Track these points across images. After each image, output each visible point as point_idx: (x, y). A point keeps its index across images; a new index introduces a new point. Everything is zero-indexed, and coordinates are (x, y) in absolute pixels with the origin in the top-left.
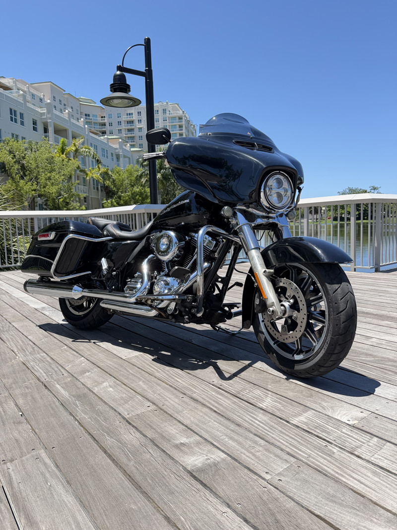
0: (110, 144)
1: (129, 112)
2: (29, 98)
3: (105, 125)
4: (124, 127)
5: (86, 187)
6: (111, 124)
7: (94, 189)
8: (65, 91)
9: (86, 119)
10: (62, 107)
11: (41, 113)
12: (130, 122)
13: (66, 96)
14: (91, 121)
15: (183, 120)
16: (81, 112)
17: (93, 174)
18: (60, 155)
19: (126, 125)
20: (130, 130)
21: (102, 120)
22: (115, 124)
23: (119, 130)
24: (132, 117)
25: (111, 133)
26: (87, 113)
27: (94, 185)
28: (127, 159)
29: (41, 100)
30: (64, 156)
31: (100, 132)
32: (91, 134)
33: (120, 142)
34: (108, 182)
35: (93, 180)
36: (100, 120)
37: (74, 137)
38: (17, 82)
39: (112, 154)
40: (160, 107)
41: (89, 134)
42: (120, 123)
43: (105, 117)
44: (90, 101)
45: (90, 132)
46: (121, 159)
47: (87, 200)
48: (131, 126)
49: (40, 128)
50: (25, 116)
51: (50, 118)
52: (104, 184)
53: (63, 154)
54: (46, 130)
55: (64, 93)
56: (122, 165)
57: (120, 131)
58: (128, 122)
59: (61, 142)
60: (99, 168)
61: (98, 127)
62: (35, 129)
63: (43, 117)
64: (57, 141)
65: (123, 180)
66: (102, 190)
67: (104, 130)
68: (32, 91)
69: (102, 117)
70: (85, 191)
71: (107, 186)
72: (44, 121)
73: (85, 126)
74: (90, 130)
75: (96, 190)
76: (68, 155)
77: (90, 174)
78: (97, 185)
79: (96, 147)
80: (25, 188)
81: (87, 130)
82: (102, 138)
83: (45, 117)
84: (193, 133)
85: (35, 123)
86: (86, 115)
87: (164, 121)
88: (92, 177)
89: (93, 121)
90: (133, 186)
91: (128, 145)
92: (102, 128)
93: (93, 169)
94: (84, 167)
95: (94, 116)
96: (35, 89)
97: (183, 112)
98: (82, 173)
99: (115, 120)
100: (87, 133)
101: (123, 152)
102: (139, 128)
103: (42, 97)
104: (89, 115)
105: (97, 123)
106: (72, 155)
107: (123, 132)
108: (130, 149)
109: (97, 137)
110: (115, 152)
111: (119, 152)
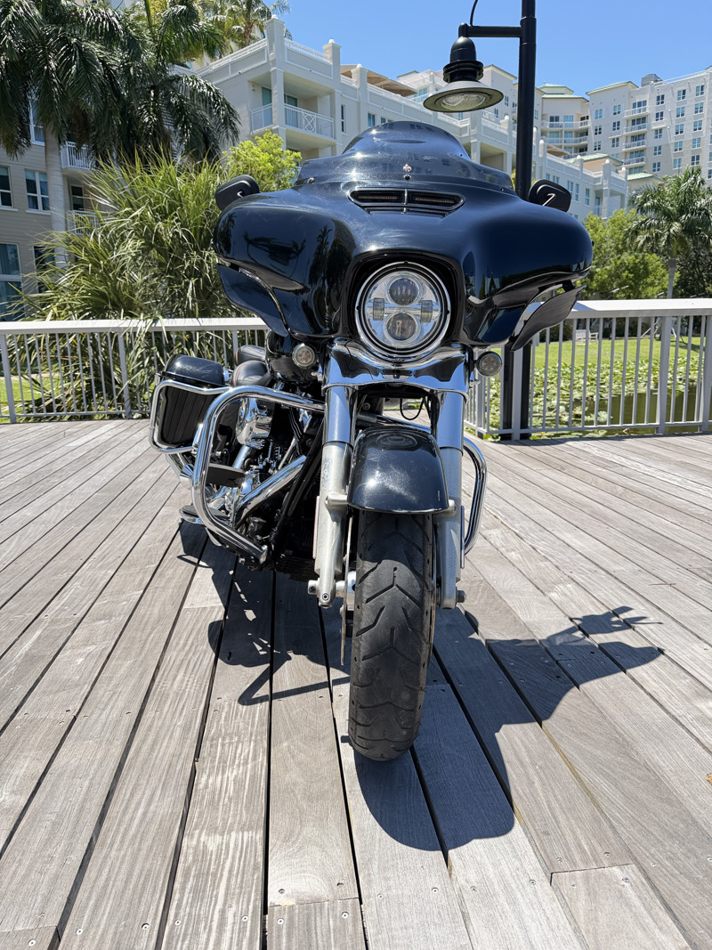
0: (586, 172)
1: (638, 100)
3: (587, 134)
4: (625, 131)
6: (598, 131)
9: (550, 126)
11: (461, 129)
12: (638, 120)
14: (560, 129)
16: (543, 115)
19: (630, 126)
20: (635, 138)
21: (582, 124)
22: (607, 129)
23: (613, 140)
24: (645, 110)
25: (598, 148)
26: (554, 115)
28: (618, 198)
31: (576, 148)
32: (551, 157)
33: (605, 166)
36: (577, 125)
38: (436, 78)
39: (588, 190)
40: (708, 79)
41: (545, 155)
42: (616, 125)
43: (588, 118)
44: (562, 90)
45: (549, 152)
46: (605, 199)
48: (640, 128)
51: (475, 136)
55: (514, 82)
56: (604, 211)
57: (615, 142)
58: (633, 121)
61: (574, 139)
63: (463, 136)
65: (603, 240)
67: (583, 145)
69: (583, 119)
74: (548, 147)
81: (541, 150)
82: (572, 161)
83: (467, 135)
86: (552, 119)
89: (564, 129)
90: (620, 252)
91: (624, 169)
92: (580, 141)
95: (567, 118)
99: (607, 121)
100: (540, 156)
101: (610, 185)
102: (656, 131)
104: (557, 119)
105: (571, 132)
107: (622, 143)
108: (626, 178)
109: (560, 160)
110: (595, 186)
111: (602, 185)
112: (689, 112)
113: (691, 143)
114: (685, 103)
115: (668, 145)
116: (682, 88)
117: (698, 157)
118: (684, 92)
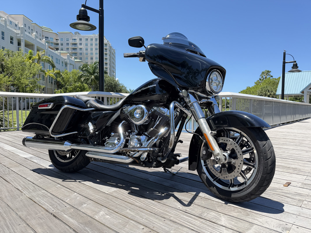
0: (62, 56)
1: (74, 38)
2: (8, 23)
3: (58, 45)
4: (70, 46)
5: (45, 81)
6: (62, 44)
7: (50, 83)
8: (33, 21)
9: (46, 40)
10: (30, 31)
11: (16, 33)
12: (74, 44)
13: (33, 25)
14: (48, 41)
15: (108, 46)
16: (43, 35)
17: (49, 73)
18: (28, 61)
19: (72, 45)
20: (74, 49)
21: (56, 41)
22: (65, 44)
23: (67, 48)
24: (76, 41)
25: (62, 50)
26: (47, 36)
27: (50, 80)
28: (72, 66)
29: (16, 25)
30: (31, 61)
31: (55, 48)
32: (49, 49)
33: (68, 55)
34: (59, 79)
35: (49, 77)
36: (55, 41)
37: (38, 50)
39: (62, 62)
40: (93, 37)
42: (68, 44)
43: (58, 40)
44: (49, 29)
46: (68, 66)
47: (44, 89)
48: (75, 46)
49: (15, 42)
50: (5, 34)
51: (22, 37)
52: (57, 80)
53: (30, 59)
54: (19, 44)
55: (32, 22)
56: (68, 69)
57: (68, 49)
58: (73, 44)
59: (29, 52)
60: (54, 70)
61: (54, 45)
62: (11, 43)
63: (17, 36)
64: (26, 51)
65: (69, 78)
66: (54, 84)
67: (57, 48)
68: (10, 19)
69: (56, 40)
70: (43, 84)
71: (58, 82)
72: (18, 38)
73: (46, 44)
74: (49, 46)
75: (51, 83)
76: (33, 61)
77: (47, 74)
78: (52, 80)
79: (52, 57)
80: (3, 79)
81: (47, 46)
82: (57, 52)
83: (19, 36)
84: (113, 54)
85: (12, 39)
86: (46, 37)
87: (96, 45)
88: (49, 75)
89: (50, 41)
90: (75, 82)
91: (73, 57)
92: (56, 46)
93: (50, 70)
94: (44, 69)
95: (51, 38)
96: (13, 18)
97: (108, 41)
98: (42, 73)
99: (65, 42)
100: (46, 48)
101: (69, 62)
102: (80, 48)
103: (17, 23)
104: (48, 38)
105: (53, 43)
106: (36, 61)
107: (70, 49)
108: (74, 60)
109: (53, 51)
110: (65, 61)
111: (67, 61)
112: (89, 45)
113: (90, 54)
114: (88, 42)
115: (84, 53)
116: (87, 38)
117: (92, 58)
118: (87, 39)
